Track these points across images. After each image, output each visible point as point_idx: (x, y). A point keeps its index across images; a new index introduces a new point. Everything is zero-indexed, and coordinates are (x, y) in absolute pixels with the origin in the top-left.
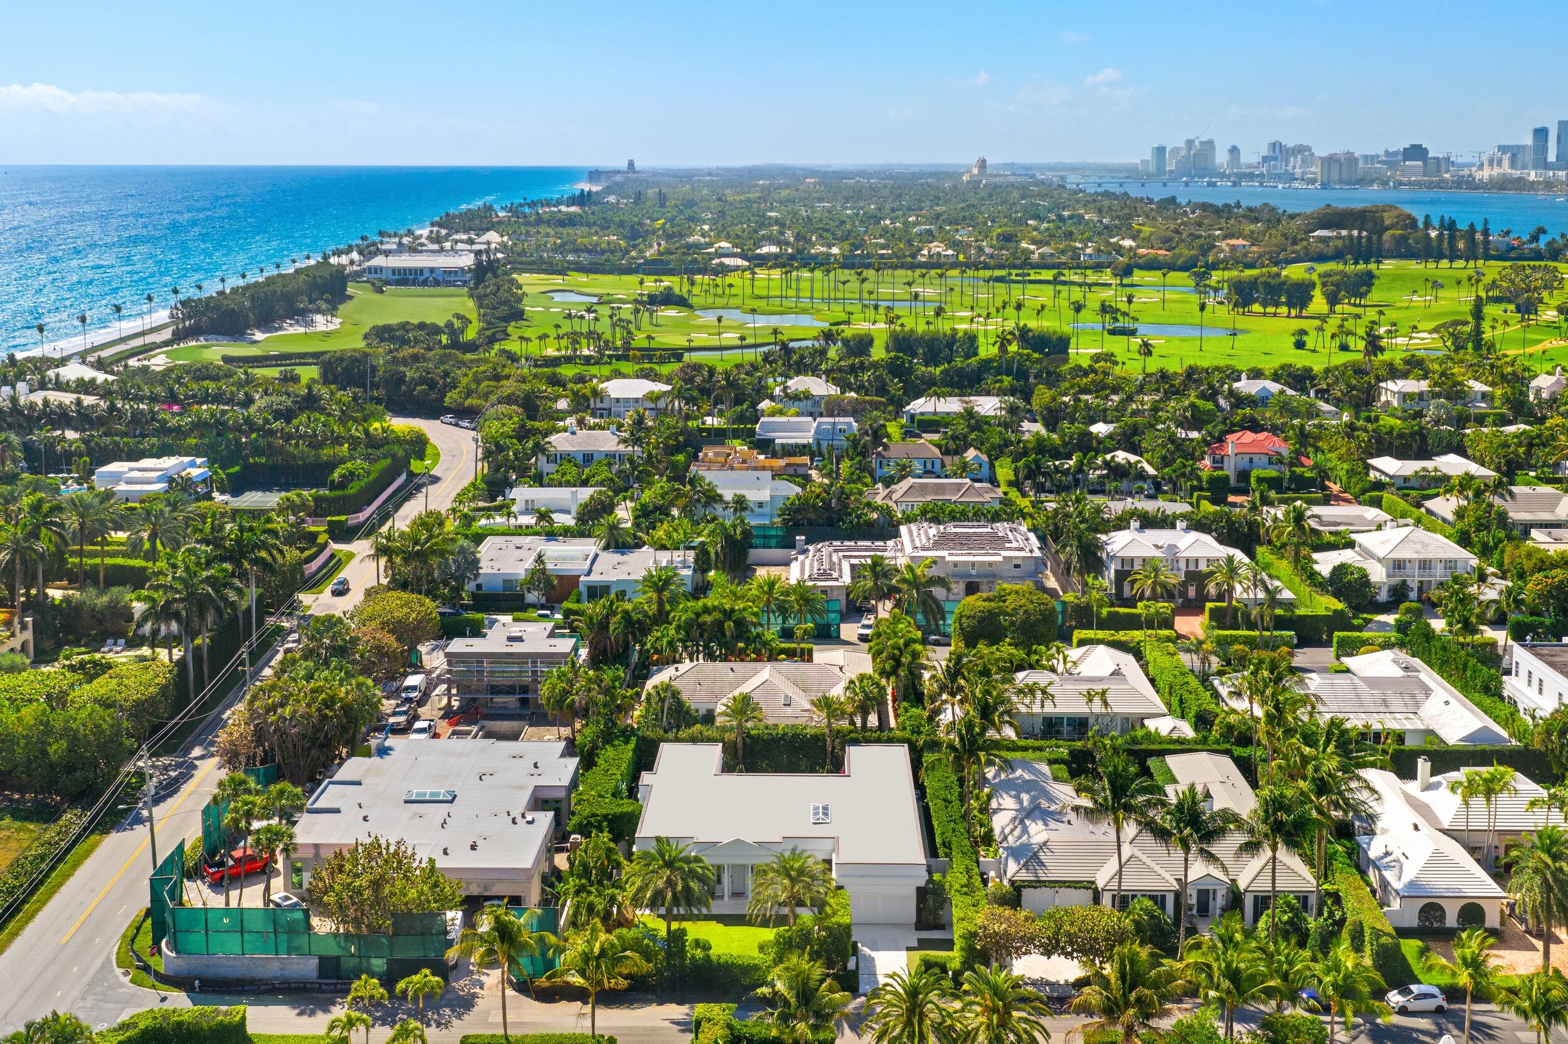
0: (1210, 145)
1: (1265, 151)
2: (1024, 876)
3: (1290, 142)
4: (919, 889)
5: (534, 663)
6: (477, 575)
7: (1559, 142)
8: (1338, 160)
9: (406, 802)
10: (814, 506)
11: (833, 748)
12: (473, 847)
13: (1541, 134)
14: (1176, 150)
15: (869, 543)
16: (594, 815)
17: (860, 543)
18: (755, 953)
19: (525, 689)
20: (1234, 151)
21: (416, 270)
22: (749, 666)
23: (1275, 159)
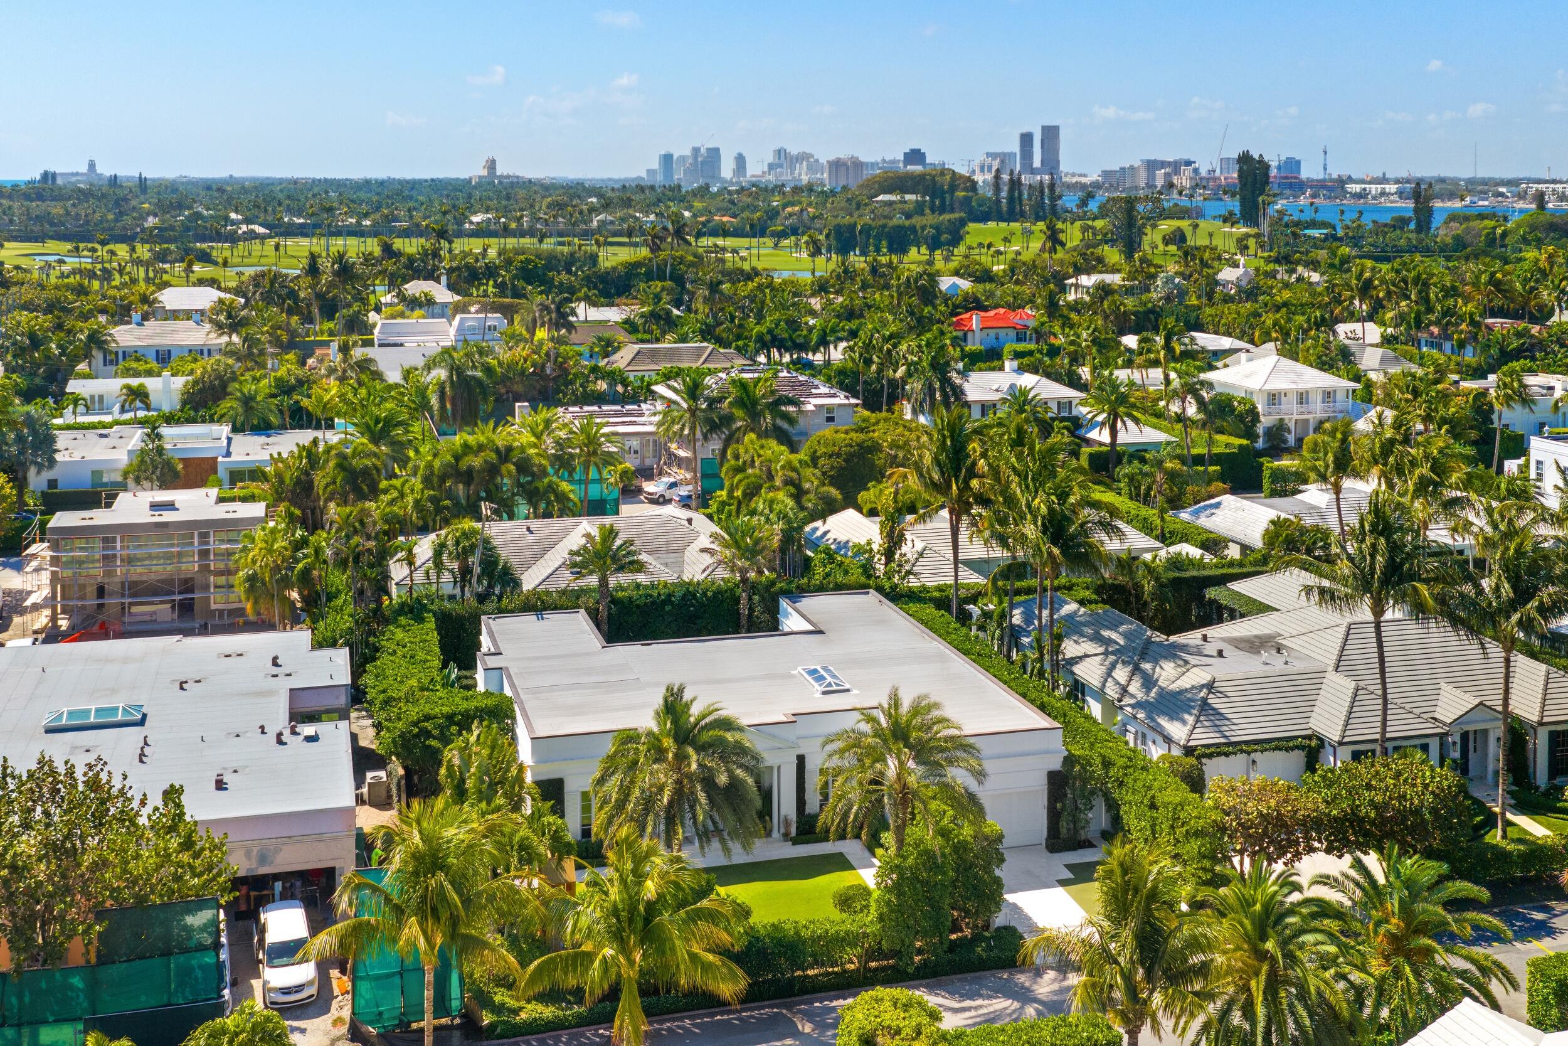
0: (715, 153)
1: (770, 158)
2: (1204, 737)
3: (794, 150)
4: (1052, 776)
5: (204, 536)
6: (52, 462)
7: (1042, 147)
8: (845, 164)
9: (49, 731)
10: (523, 373)
11: (752, 610)
12: (220, 785)
13: (1026, 139)
14: (682, 158)
15: (618, 408)
16: (427, 718)
17: (605, 408)
18: (836, 915)
19: (188, 585)
20: (740, 160)
22: (555, 523)
23: (781, 166)
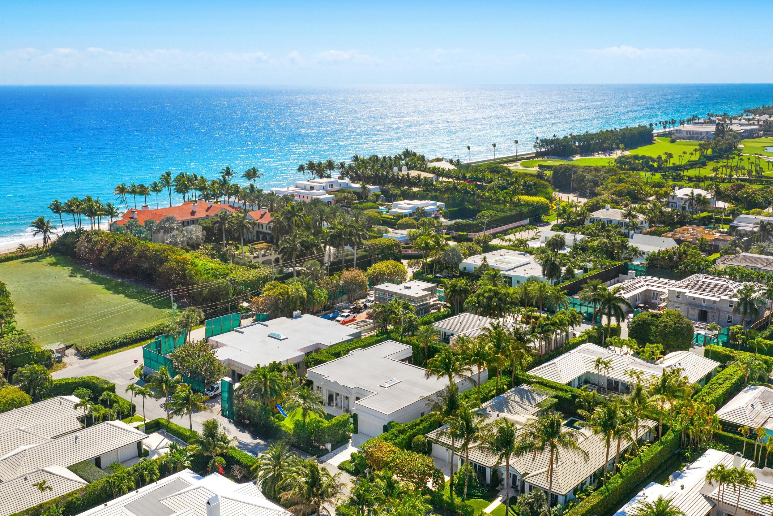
2: (433, 436)
21: (699, 132)
